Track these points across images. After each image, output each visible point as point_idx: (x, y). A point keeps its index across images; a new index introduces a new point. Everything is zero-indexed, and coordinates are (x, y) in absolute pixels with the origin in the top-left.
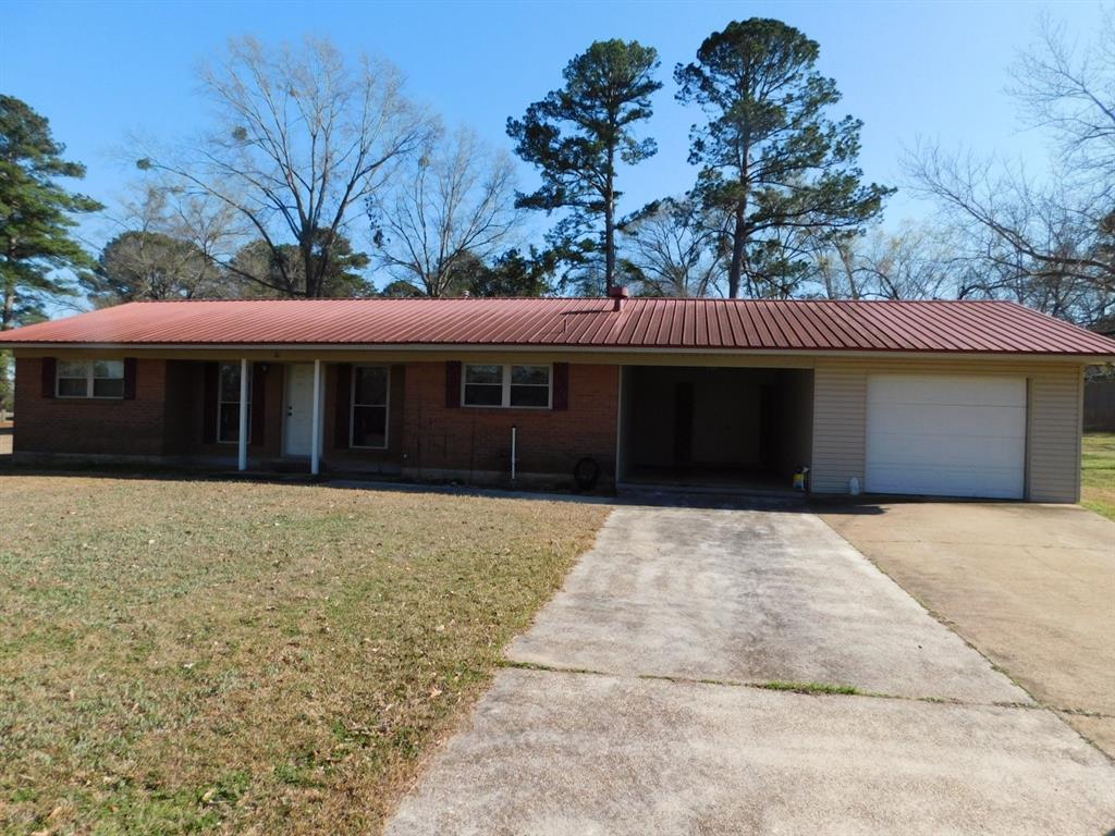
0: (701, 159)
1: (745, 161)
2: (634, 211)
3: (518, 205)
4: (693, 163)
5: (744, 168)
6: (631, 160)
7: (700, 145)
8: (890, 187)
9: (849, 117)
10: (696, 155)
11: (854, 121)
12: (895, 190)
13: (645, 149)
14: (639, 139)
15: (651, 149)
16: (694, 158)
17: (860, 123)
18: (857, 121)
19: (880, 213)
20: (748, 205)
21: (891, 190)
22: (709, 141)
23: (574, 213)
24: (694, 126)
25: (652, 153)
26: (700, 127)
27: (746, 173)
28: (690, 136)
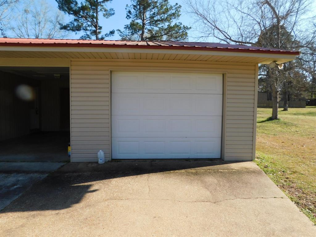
0: (131, 17)
1: (144, 17)
2: (106, 33)
3: (61, 28)
4: (128, 19)
5: (143, 20)
6: (106, 16)
7: (130, 12)
8: (189, 27)
9: (177, 4)
10: (128, 16)
11: (178, 5)
12: (190, 28)
13: (111, 12)
14: (108, 9)
15: (113, 12)
16: (128, 17)
17: (180, 7)
18: (180, 5)
19: (187, 38)
20: (145, 33)
21: (189, 28)
22: (133, 11)
23: (85, 34)
24: (127, 5)
25: (113, 14)
26: (129, 5)
27: (144, 21)
28: (126, 9)
